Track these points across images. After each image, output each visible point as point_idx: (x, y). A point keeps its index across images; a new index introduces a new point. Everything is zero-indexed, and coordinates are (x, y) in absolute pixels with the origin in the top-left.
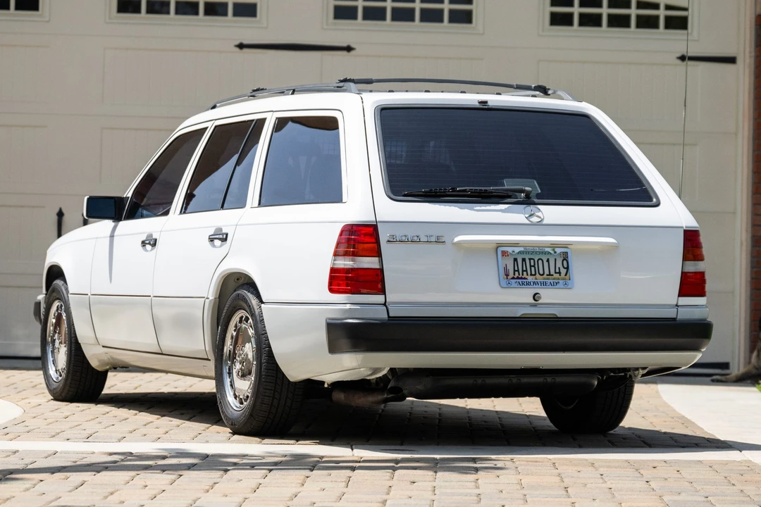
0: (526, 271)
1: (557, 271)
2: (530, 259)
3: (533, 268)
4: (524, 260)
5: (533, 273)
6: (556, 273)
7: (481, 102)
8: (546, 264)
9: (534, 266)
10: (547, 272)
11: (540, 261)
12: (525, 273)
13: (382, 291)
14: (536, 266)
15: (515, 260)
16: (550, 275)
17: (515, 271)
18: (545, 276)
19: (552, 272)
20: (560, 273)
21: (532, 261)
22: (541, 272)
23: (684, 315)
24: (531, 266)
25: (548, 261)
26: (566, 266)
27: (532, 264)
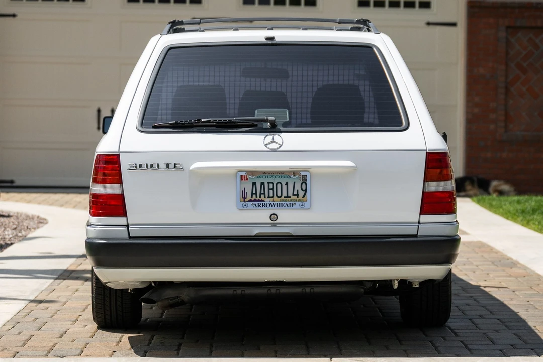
0: (264, 193)
1: (295, 193)
2: (269, 183)
3: (271, 191)
4: (263, 183)
5: (271, 195)
6: (293, 195)
7: (267, 39)
8: (284, 187)
9: (272, 189)
10: (285, 194)
11: (279, 185)
12: (263, 195)
14: (275, 189)
15: (254, 184)
16: (287, 196)
17: (252, 193)
18: (282, 198)
19: (290, 194)
20: (297, 195)
21: (271, 185)
22: (279, 194)
23: (424, 231)
24: (269, 189)
25: (287, 184)
26: (304, 188)
27: (271, 187)
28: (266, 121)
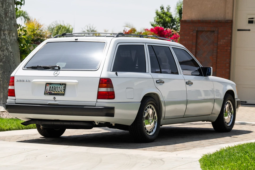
0: (52, 90)
1: (61, 90)
2: (54, 87)
3: (54, 90)
4: (53, 87)
5: (54, 91)
6: (61, 91)
8: (58, 88)
9: (55, 89)
10: (58, 91)
11: (57, 88)
12: (52, 91)
13: (14, 96)
14: (56, 89)
15: (50, 87)
16: (59, 92)
17: (49, 90)
18: (57, 92)
19: (60, 91)
20: (62, 91)
21: (55, 87)
22: (56, 91)
23: (98, 104)
24: (54, 89)
25: (59, 87)
26: (64, 89)
27: (55, 88)
28: (56, 66)
